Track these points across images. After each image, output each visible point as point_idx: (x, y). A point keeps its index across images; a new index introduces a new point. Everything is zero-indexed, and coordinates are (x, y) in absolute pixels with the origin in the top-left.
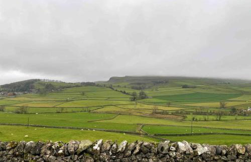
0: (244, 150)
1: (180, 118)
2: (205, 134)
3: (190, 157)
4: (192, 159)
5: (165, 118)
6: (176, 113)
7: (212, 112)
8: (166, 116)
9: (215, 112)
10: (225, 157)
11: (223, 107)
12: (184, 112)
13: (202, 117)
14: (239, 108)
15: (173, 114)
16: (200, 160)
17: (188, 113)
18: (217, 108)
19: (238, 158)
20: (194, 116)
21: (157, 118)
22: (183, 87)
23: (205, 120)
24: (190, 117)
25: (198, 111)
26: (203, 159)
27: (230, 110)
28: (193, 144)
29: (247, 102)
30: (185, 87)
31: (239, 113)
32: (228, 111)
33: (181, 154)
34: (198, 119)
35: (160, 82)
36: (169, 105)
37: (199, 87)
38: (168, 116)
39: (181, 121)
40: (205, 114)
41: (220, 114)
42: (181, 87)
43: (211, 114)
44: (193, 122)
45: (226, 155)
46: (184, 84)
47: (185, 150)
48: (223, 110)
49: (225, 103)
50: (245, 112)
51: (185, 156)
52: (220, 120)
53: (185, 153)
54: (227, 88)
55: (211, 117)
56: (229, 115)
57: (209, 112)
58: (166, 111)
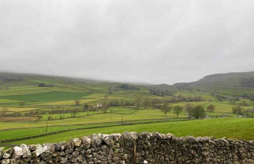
0: (80, 143)
1: (34, 119)
2: (60, 132)
3: (27, 160)
4: (29, 162)
5: (17, 120)
6: (31, 114)
7: (68, 110)
8: (18, 118)
9: (71, 110)
10: (63, 152)
11: (77, 104)
12: (39, 112)
13: (58, 116)
14: (91, 105)
15: (26, 115)
16: (38, 161)
17: (44, 113)
18: (73, 106)
19: (74, 151)
20: (50, 115)
21: (7, 121)
22: (39, 86)
23: (61, 119)
24: (45, 117)
25: (54, 110)
26: (41, 160)
27: (84, 107)
28: (32, 146)
29: (96, 100)
30: (41, 85)
31: (90, 109)
32: (82, 108)
33: (17, 159)
34: (54, 118)
35: (12, 80)
36: (22, 105)
37: (56, 86)
38: (20, 118)
39: (35, 122)
40: (61, 112)
41: (74, 112)
42: (38, 85)
43: (66, 112)
44: (49, 121)
45: (64, 150)
46: (41, 82)
47: (21, 154)
48: (77, 107)
49: (80, 100)
50: (95, 108)
51: (21, 161)
52: (74, 117)
53: (21, 157)
54: (81, 87)
55: (67, 115)
56: (82, 111)
57: (65, 110)
58: (18, 112)
